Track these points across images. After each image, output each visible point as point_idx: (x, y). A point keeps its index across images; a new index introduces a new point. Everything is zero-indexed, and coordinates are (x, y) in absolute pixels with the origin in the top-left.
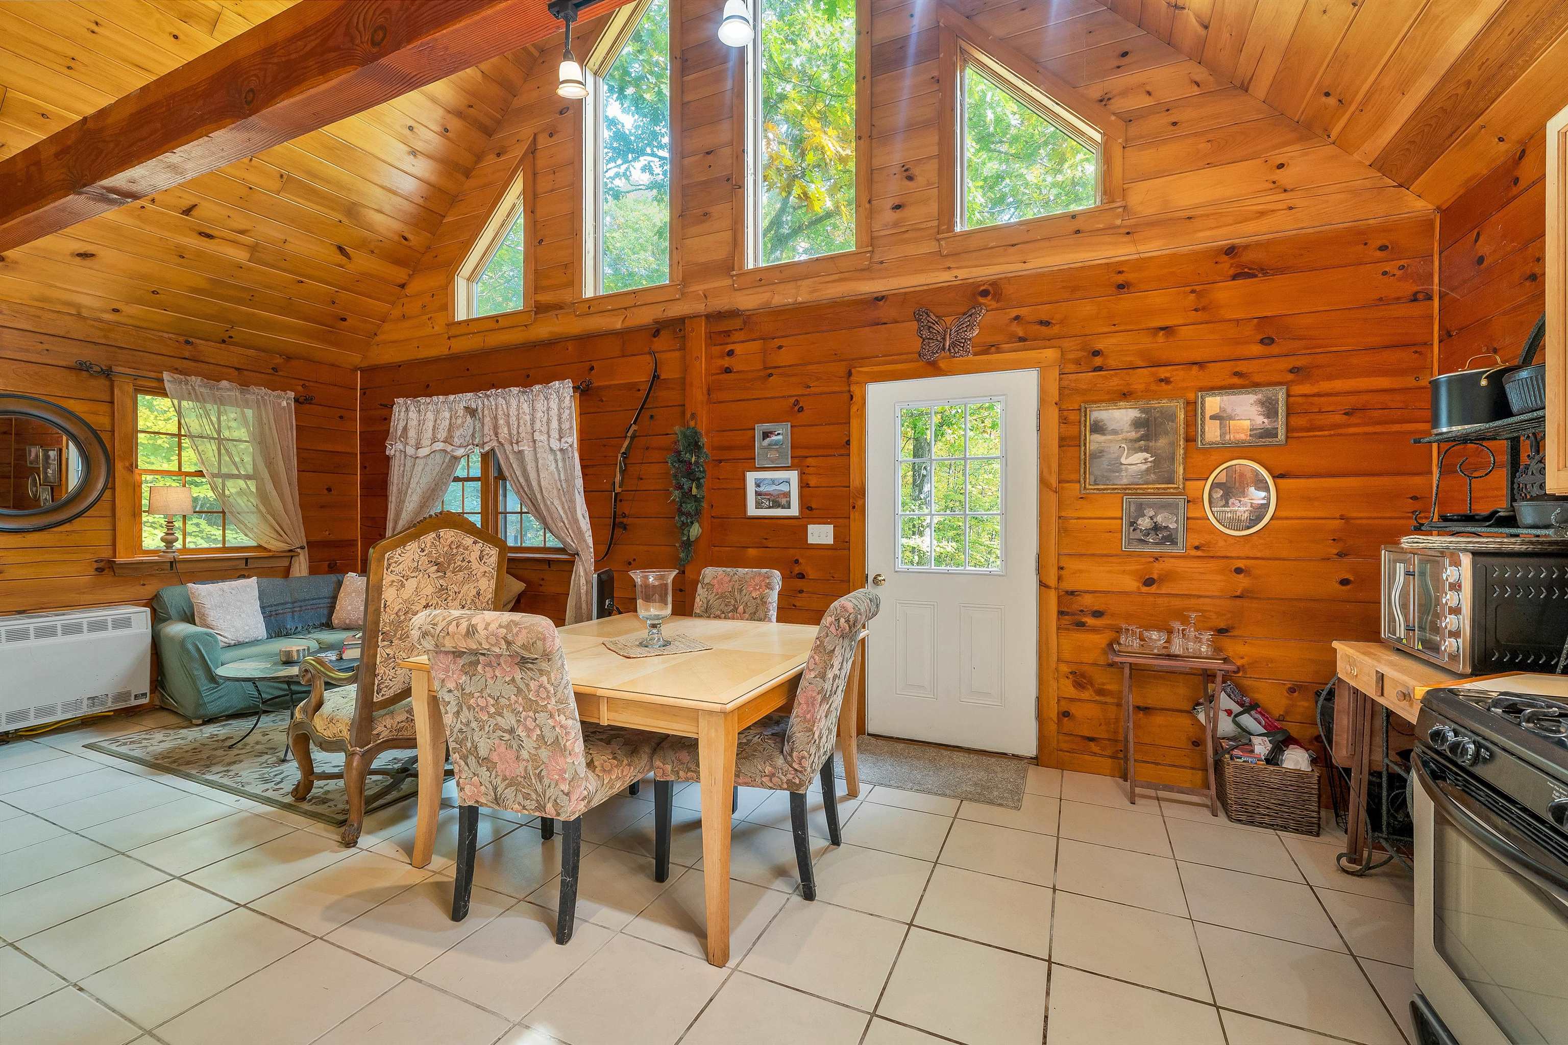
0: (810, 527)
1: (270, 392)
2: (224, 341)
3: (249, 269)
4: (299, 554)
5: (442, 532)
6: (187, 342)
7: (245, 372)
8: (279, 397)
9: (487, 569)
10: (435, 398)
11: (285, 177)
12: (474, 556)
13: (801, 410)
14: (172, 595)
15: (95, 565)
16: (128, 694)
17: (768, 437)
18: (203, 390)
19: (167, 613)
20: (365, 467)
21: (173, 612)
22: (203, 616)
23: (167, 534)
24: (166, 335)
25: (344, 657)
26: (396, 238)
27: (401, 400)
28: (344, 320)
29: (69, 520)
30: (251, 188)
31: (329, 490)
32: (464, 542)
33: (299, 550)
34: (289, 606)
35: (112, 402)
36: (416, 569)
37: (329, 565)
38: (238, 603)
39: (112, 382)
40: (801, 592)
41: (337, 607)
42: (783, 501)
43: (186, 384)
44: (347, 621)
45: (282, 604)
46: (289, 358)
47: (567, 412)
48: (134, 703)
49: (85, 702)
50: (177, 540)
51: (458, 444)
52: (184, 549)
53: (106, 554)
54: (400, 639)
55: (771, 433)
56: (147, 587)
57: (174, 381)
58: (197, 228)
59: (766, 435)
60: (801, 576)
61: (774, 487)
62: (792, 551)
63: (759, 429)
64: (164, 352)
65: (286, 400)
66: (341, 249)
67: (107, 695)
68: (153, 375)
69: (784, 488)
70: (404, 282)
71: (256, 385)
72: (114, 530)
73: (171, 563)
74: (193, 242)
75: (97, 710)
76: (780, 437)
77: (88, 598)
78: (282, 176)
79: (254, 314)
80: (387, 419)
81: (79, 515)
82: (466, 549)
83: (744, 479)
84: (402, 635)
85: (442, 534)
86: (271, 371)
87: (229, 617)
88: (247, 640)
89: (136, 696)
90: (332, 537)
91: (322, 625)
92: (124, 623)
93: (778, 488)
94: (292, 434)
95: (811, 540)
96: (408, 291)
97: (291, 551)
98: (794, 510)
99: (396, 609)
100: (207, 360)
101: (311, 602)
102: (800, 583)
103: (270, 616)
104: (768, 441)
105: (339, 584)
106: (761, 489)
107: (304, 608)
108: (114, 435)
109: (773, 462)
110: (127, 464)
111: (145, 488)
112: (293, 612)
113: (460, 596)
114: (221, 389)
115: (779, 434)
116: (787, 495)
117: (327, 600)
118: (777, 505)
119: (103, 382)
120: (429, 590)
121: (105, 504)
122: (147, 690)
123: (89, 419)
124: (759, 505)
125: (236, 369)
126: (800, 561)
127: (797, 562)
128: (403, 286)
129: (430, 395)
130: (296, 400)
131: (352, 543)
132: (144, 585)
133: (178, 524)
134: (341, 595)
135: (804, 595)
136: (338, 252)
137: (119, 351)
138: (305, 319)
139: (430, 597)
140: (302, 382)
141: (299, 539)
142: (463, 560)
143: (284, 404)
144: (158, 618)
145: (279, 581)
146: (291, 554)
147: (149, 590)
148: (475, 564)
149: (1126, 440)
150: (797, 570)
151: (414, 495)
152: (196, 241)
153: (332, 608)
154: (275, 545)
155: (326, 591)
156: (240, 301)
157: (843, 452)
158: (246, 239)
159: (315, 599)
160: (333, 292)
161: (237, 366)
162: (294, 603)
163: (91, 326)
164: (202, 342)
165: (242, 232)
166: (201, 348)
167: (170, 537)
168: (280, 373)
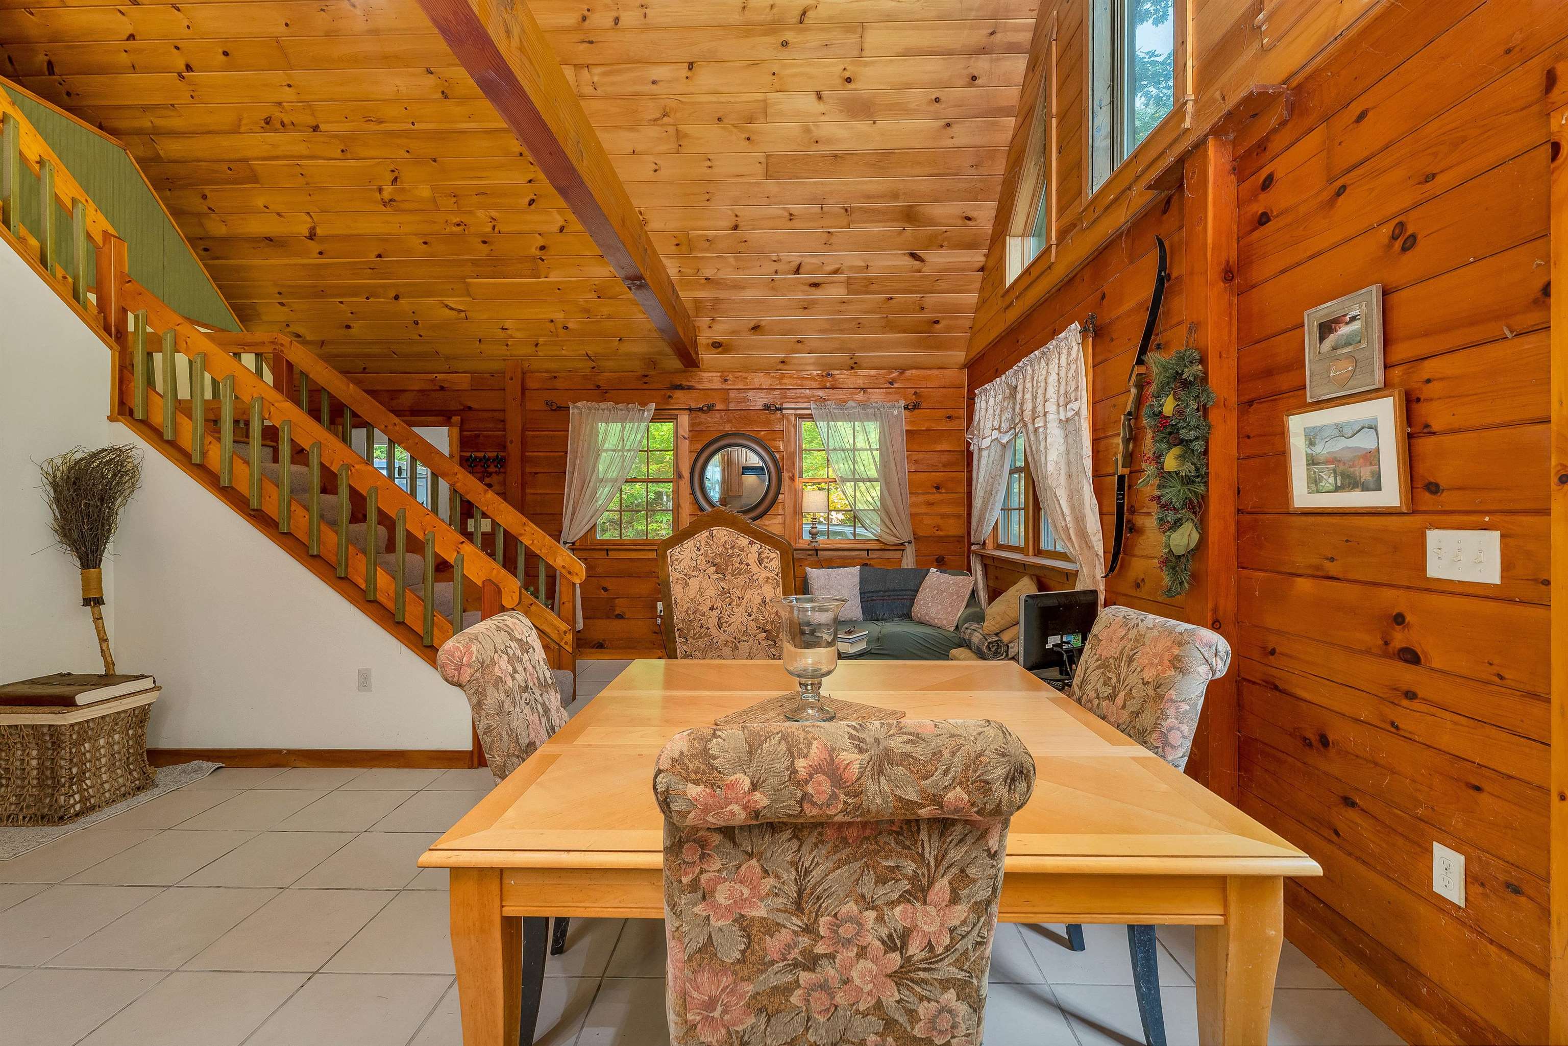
0: (1433, 536)
1: (885, 404)
2: (852, 368)
3: (850, 301)
4: (906, 548)
5: (715, 530)
6: (829, 375)
7: (868, 391)
8: (895, 406)
9: (770, 574)
10: (994, 382)
11: (849, 209)
12: (752, 558)
13: (1410, 243)
17: (1331, 331)
18: (836, 411)
24: (815, 373)
26: (960, 222)
27: (978, 391)
28: (937, 322)
30: (829, 232)
31: (937, 488)
32: (739, 543)
33: (906, 545)
34: (881, 594)
35: (783, 430)
36: (696, 568)
37: (937, 561)
39: (783, 415)
40: (1410, 695)
41: (916, 601)
42: (1365, 473)
43: (825, 408)
45: (877, 592)
46: (902, 370)
47: (1073, 367)
52: (822, 541)
54: (693, 638)
55: (1337, 321)
57: (818, 408)
58: (808, 282)
59: (1326, 329)
60: (1411, 657)
61: (1343, 443)
62: (1387, 594)
63: (1313, 317)
64: (813, 386)
65: (897, 409)
66: (913, 255)
68: (805, 405)
69: (1365, 442)
70: (981, 264)
71: (874, 400)
73: (816, 550)
74: (808, 294)
76: (1356, 325)
78: (846, 210)
79: (865, 339)
81: (764, 513)
82: (742, 550)
83: (1282, 433)
84: (695, 635)
85: (715, 532)
86: (888, 385)
90: (940, 534)
91: (900, 614)
93: (1355, 442)
94: (903, 439)
95: (1436, 569)
96: (986, 272)
97: (899, 545)
99: (685, 607)
100: (841, 386)
101: (900, 593)
102: (1407, 675)
103: (866, 601)
104: (1331, 339)
105: (924, 579)
106: (1319, 450)
107: (892, 597)
108: (784, 455)
109: (1343, 387)
110: (793, 475)
111: (805, 495)
112: (884, 600)
113: (745, 602)
114: (849, 408)
115: (1353, 319)
116: (1372, 457)
118: (1350, 483)
119: (778, 416)
120: (711, 592)
121: (779, 505)
124: (1314, 483)
125: (863, 389)
126: (1409, 618)
127: (1399, 619)
128: (981, 270)
129: (992, 380)
130: (906, 407)
134: (921, 589)
135: (1415, 705)
136: (911, 258)
137: (788, 391)
138: (905, 332)
139: (714, 600)
140: (913, 390)
141: (908, 535)
142: (741, 563)
143: (896, 412)
146: (901, 548)
148: (754, 568)
150: (1399, 639)
153: (912, 600)
154: (888, 539)
157: (1532, 318)
158: (842, 277)
159: (902, 590)
160: (918, 299)
161: (862, 386)
162: (885, 592)
163: (773, 377)
164: (838, 372)
165: (836, 272)
166: (838, 377)
167: (814, 530)
168: (896, 385)
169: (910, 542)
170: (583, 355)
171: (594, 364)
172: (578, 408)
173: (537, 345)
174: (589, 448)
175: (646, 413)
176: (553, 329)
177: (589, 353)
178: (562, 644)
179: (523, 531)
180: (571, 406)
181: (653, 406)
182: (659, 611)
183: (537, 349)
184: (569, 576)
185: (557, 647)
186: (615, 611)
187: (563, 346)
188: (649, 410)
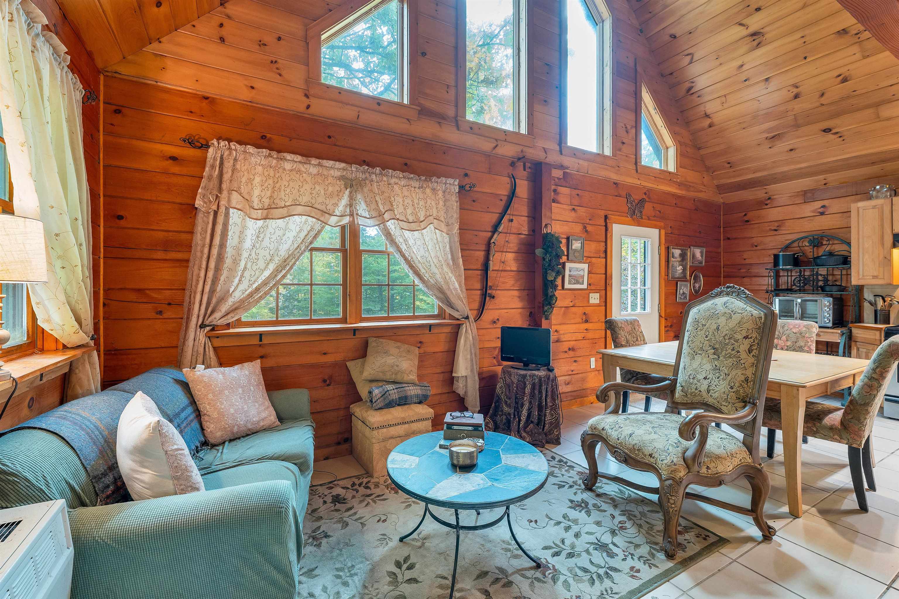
0: (590, 295)
13: (587, 231)
20: (121, 217)
33: (92, 343)
40: (587, 330)
42: (581, 281)
60: (587, 321)
63: (572, 238)
69: (581, 273)
76: (580, 245)
83: (565, 267)
91: (202, 444)
93: (579, 273)
95: (591, 301)
98: (585, 286)
102: (587, 325)
104: (575, 246)
105: (183, 384)
106: (571, 273)
109: (577, 258)
116: (583, 277)
118: (578, 282)
124: (570, 283)
126: (586, 313)
128: (224, 3)
141: (91, 326)
149: (678, 261)
150: (585, 317)
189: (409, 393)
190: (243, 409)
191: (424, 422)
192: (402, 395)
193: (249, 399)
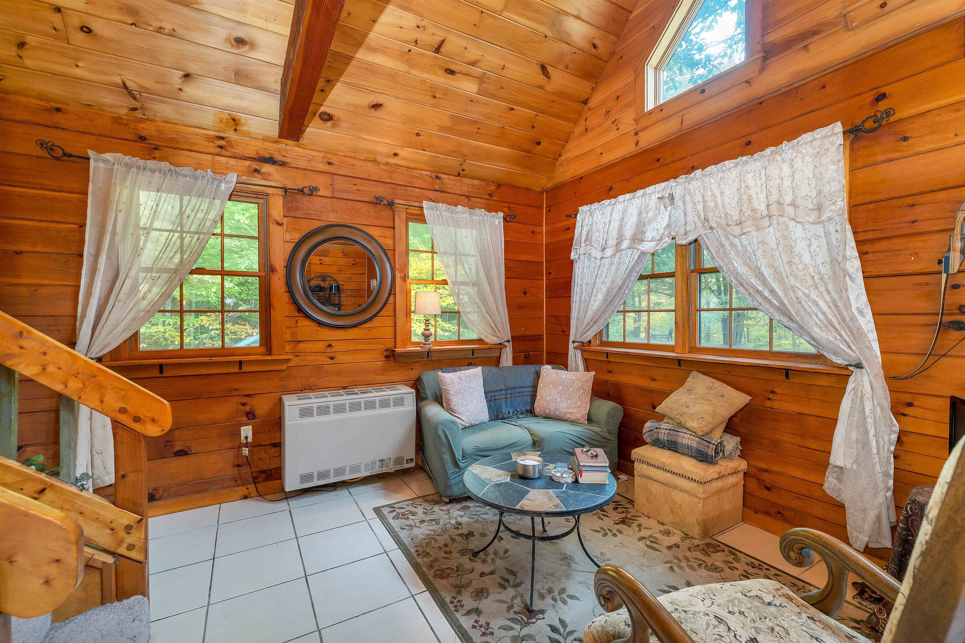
1: (488, 213)
2: (459, 174)
3: (478, 102)
4: (506, 346)
6: (437, 177)
7: (472, 199)
8: (494, 217)
10: (621, 198)
14: (428, 377)
15: (385, 353)
16: (402, 458)
18: (446, 214)
19: (425, 394)
20: (550, 273)
21: (429, 394)
22: (448, 400)
23: (425, 330)
24: (424, 173)
25: (581, 480)
26: (588, 47)
27: (585, 208)
28: (539, 143)
29: (370, 319)
30: (482, 13)
31: (525, 293)
33: (506, 344)
34: (503, 392)
35: (394, 228)
37: (525, 357)
38: (471, 390)
39: (394, 211)
41: (538, 397)
43: (437, 210)
44: (547, 411)
45: (498, 391)
46: (499, 185)
48: (406, 466)
49: (378, 463)
50: (431, 335)
51: (650, 239)
52: (436, 343)
53: (390, 345)
56: (414, 371)
57: (429, 208)
58: (444, 65)
64: (423, 186)
65: (498, 219)
66: (543, 68)
67: (390, 459)
68: (417, 204)
70: (587, 96)
71: (479, 208)
72: (395, 326)
73: (428, 352)
74: (441, 80)
75: (385, 470)
77: (380, 378)
79: (478, 147)
80: (571, 229)
81: (376, 315)
86: (488, 197)
87: (465, 403)
88: (477, 423)
89: (407, 460)
90: (527, 333)
91: (527, 411)
92: (399, 402)
94: (501, 247)
96: (591, 104)
97: (500, 344)
100: (449, 190)
101: (519, 390)
103: (491, 401)
105: (538, 375)
107: (514, 395)
108: (395, 252)
110: (403, 275)
111: (413, 293)
112: (506, 398)
114: (458, 212)
117: (531, 389)
119: (389, 212)
121: (389, 306)
122: (413, 456)
123: (381, 241)
125: (467, 196)
128: (585, 102)
129: (615, 197)
130: (505, 219)
131: (539, 338)
132: (412, 369)
133: (432, 322)
134: (540, 385)
136: (540, 72)
137: (398, 187)
140: (507, 205)
141: (507, 335)
143: (497, 223)
144: (420, 398)
145: (495, 370)
146: (500, 347)
147: (413, 374)
151: (599, 294)
152: (444, 80)
153: (534, 396)
154: (491, 339)
155: (529, 381)
156: (470, 135)
158: (476, 71)
159: (522, 387)
160: (533, 116)
161: (467, 194)
162: (506, 390)
163: (382, 169)
164: (446, 176)
165: (474, 64)
166: (445, 181)
167: (427, 332)
168: (494, 198)
169: (508, 341)
170: (116, 85)
171: (136, 104)
172: (105, 161)
173: (22, 45)
174: (126, 223)
175: (223, 186)
176: (59, 24)
177: (130, 84)
178: (122, 550)
179: (15, 349)
180: (91, 153)
181: (233, 178)
182: (243, 438)
183: (22, 53)
184: (136, 426)
185: (110, 560)
186: (173, 447)
187: (77, 59)
188: (229, 182)
189: (680, 440)
190: (556, 399)
191: (692, 483)
192: (672, 438)
193: (565, 395)
